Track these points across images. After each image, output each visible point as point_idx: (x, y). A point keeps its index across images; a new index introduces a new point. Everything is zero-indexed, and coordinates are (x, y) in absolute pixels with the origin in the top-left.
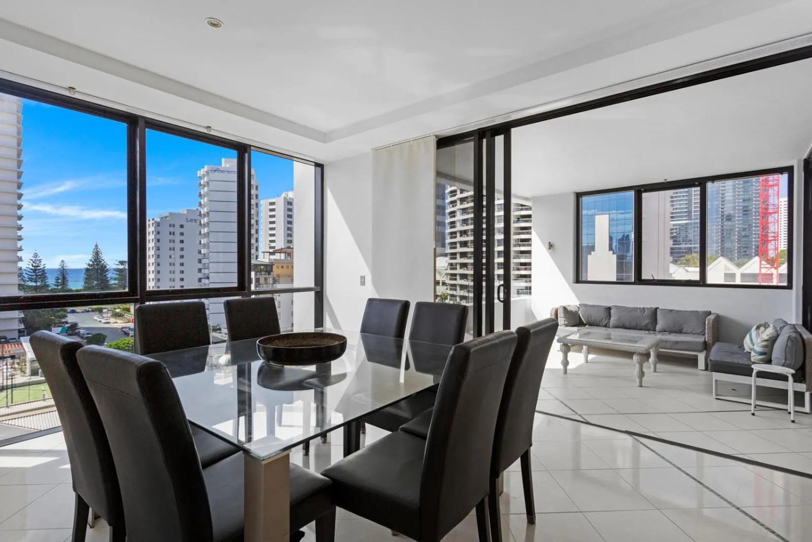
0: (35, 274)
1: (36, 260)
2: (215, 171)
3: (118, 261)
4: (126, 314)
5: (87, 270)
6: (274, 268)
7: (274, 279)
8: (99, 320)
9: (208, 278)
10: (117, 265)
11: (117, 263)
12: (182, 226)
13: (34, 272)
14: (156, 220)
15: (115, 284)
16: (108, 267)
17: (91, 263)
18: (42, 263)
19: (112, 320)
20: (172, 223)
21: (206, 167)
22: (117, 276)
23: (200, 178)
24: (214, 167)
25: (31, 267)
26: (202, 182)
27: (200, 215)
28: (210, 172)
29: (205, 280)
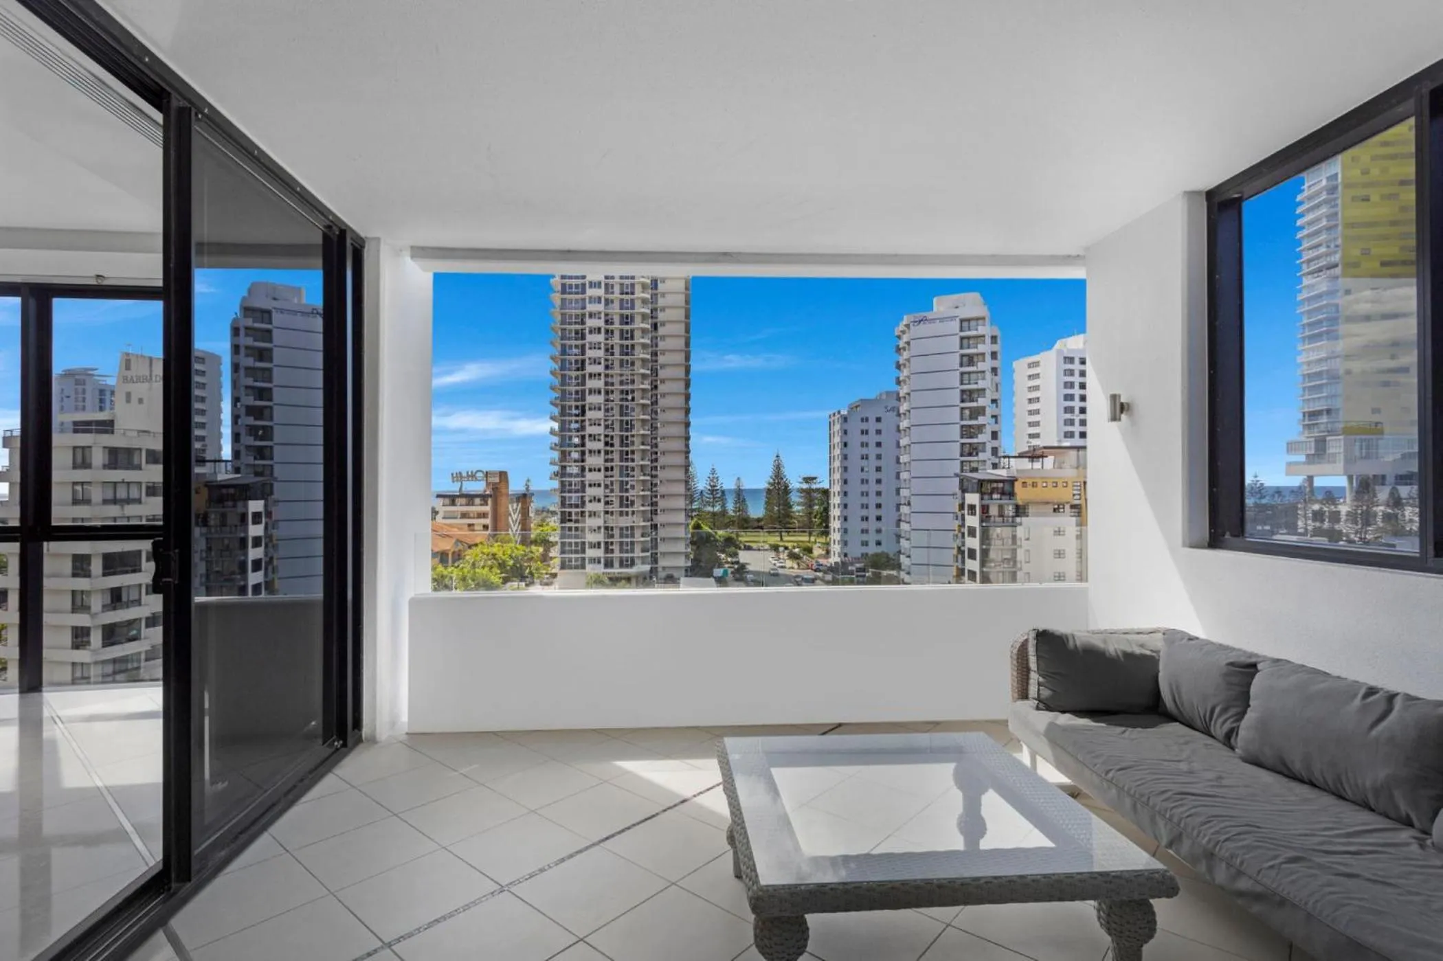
0: (711, 496)
1: (713, 479)
2: (920, 321)
3: (802, 477)
4: (805, 557)
5: (769, 491)
6: (1018, 485)
7: (1017, 507)
8: (774, 562)
9: (909, 504)
10: (801, 483)
11: (801, 480)
12: (878, 420)
13: (712, 494)
14: (842, 413)
15: (799, 512)
16: (790, 487)
17: (771, 481)
18: (720, 482)
19: (789, 563)
20: (864, 416)
21: (905, 317)
22: (801, 500)
23: (899, 337)
24: (917, 315)
25: (710, 488)
26: (901, 344)
27: (899, 399)
28: (911, 324)
29: (905, 507)
